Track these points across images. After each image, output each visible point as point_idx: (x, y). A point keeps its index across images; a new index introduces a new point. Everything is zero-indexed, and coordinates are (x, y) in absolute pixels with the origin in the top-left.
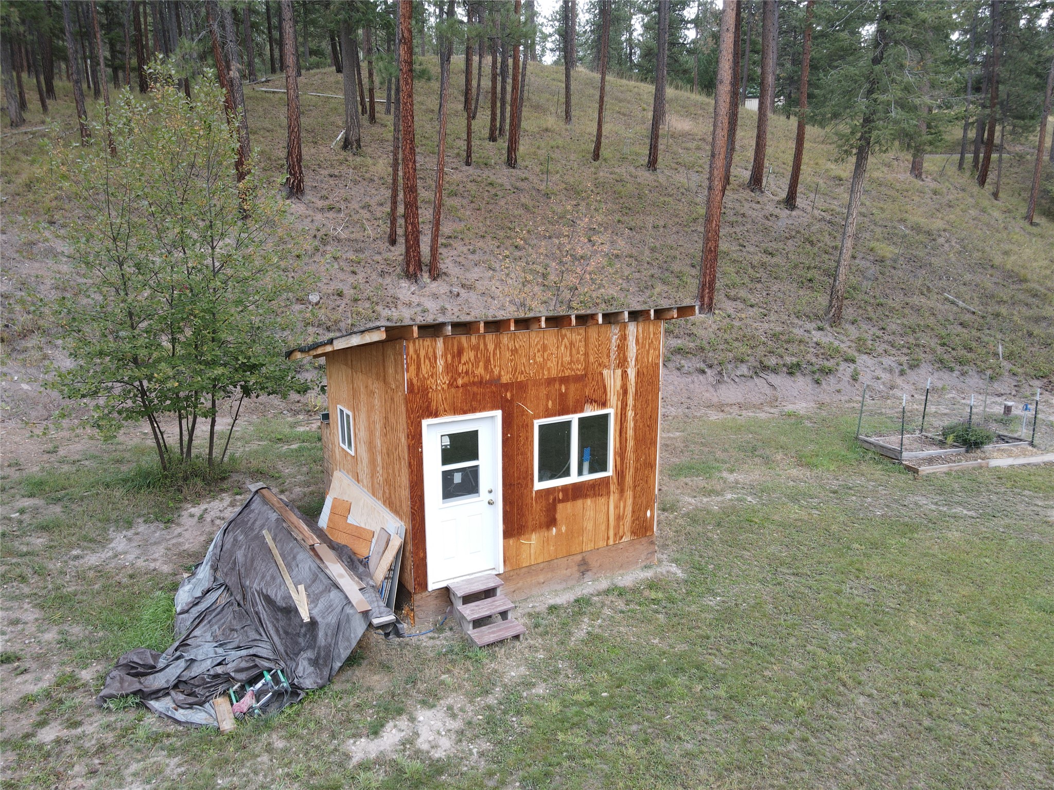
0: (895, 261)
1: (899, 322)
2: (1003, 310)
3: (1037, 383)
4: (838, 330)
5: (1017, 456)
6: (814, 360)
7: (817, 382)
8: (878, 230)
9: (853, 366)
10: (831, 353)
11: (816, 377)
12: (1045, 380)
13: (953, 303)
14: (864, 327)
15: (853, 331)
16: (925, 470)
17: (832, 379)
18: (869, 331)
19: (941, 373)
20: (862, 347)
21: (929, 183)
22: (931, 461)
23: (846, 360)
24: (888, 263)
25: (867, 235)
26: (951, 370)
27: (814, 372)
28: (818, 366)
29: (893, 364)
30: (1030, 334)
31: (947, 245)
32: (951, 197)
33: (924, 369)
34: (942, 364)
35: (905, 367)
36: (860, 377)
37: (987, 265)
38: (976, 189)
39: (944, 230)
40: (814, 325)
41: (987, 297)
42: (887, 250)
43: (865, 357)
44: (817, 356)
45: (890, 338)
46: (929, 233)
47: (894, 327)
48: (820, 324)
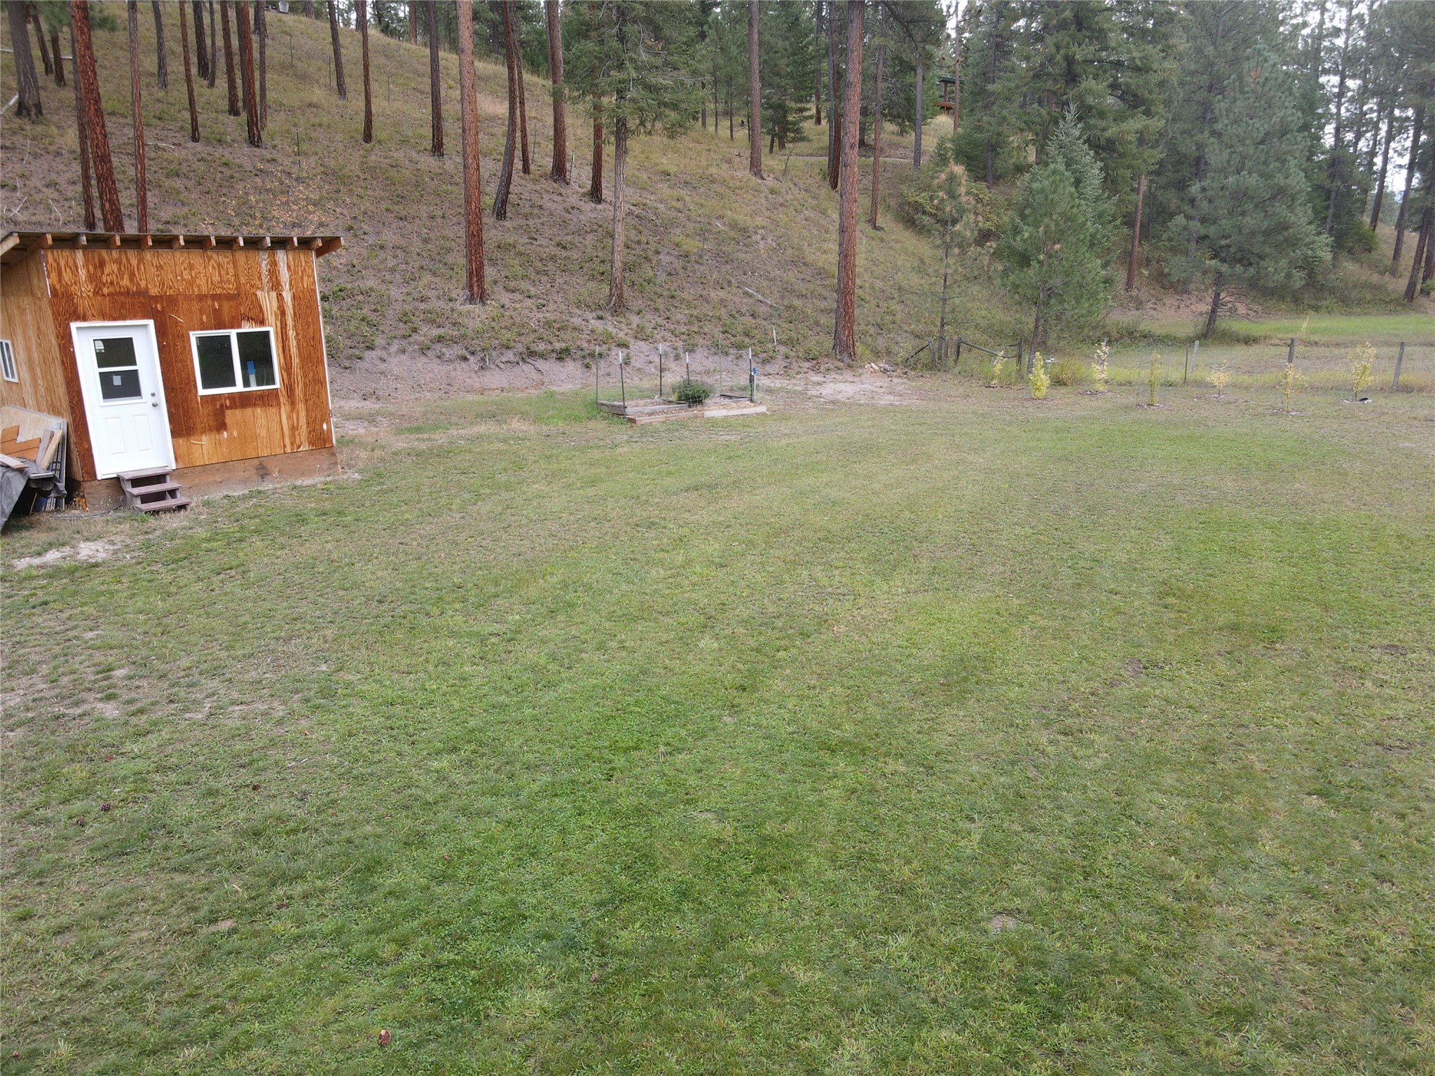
0: (701, 257)
1: (687, 312)
2: (797, 303)
3: (807, 365)
4: (618, 319)
5: (733, 408)
6: (585, 345)
7: (588, 366)
8: (690, 226)
9: (626, 351)
10: (607, 339)
11: (586, 361)
12: (815, 362)
13: (751, 296)
14: (649, 316)
15: (635, 320)
16: (645, 420)
17: (602, 364)
18: (650, 320)
19: (716, 357)
20: (640, 334)
21: (770, 182)
22: (651, 414)
23: (619, 345)
24: (693, 258)
25: (678, 231)
26: (727, 354)
27: (584, 357)
28: (588, 352)
29: (668, 349)
30: (817, 323)
31: (762, 242)
32: (790, 197)
33: (700, 353)
34: (717, 349)
35: (681, 351)
36: (632, 361)
37: (798, 262)
38: (825, 189)
39: (763, 228)
40: (594, 315)
41: (788, 290)
42: (692, 245)
43: (641, 343)
44: (589, 341)
45: (672, 327)
46: (744, 230)
47: (679, 316)
48: (600, 313)
